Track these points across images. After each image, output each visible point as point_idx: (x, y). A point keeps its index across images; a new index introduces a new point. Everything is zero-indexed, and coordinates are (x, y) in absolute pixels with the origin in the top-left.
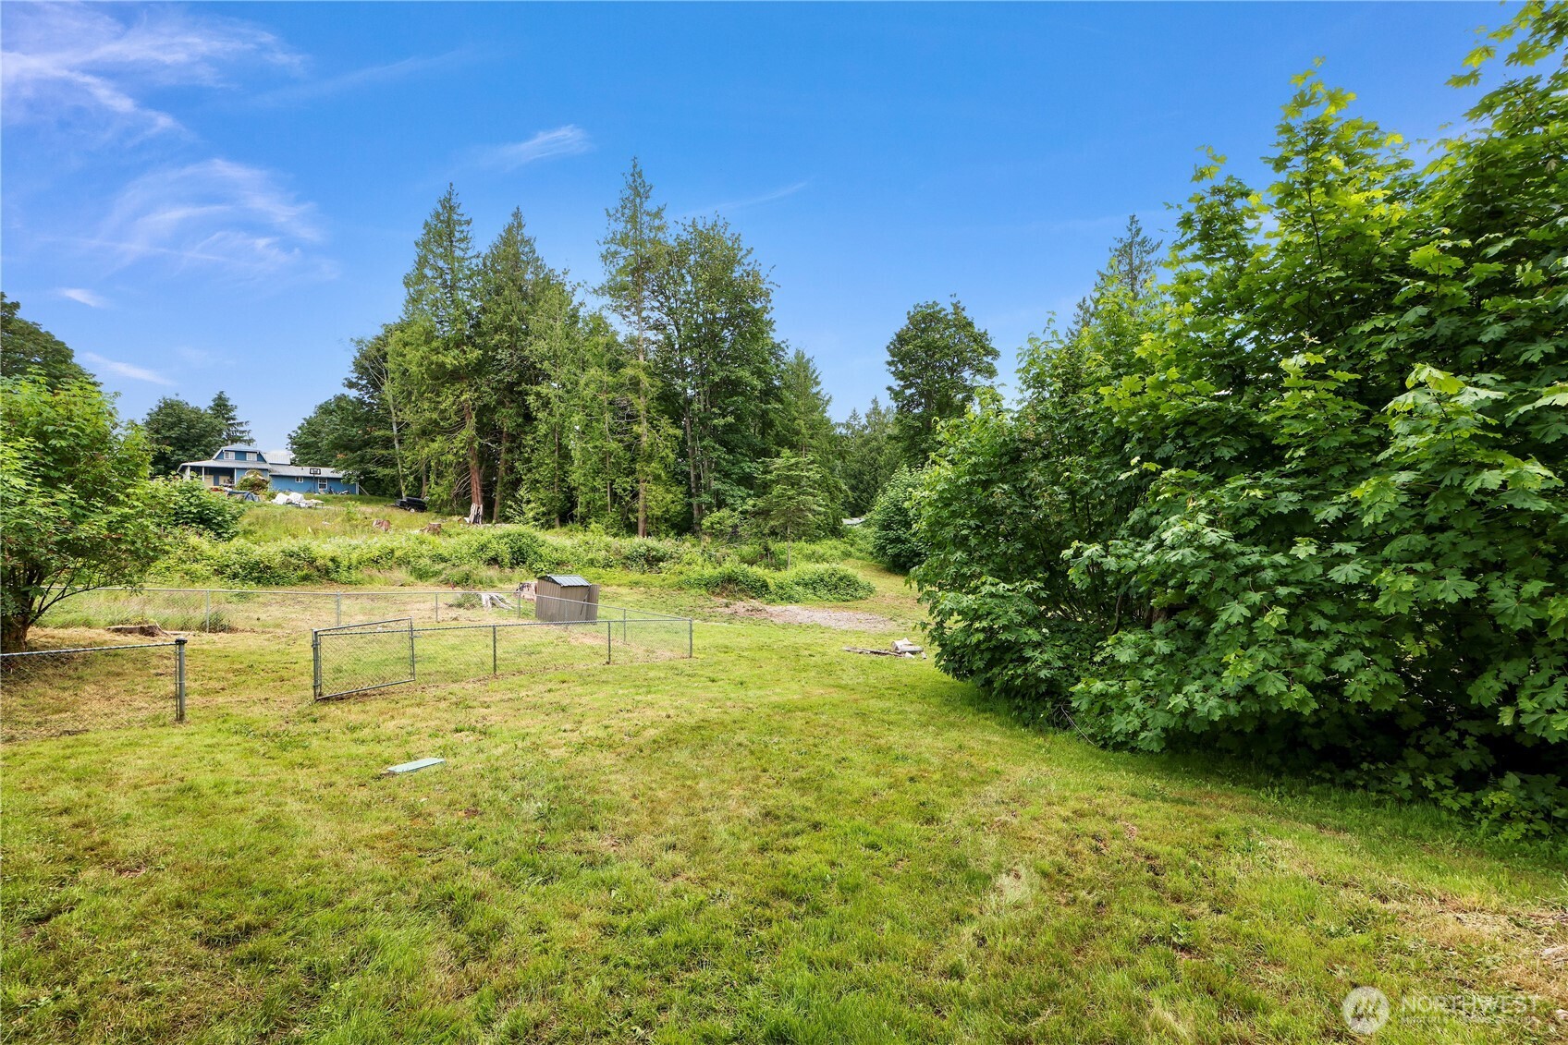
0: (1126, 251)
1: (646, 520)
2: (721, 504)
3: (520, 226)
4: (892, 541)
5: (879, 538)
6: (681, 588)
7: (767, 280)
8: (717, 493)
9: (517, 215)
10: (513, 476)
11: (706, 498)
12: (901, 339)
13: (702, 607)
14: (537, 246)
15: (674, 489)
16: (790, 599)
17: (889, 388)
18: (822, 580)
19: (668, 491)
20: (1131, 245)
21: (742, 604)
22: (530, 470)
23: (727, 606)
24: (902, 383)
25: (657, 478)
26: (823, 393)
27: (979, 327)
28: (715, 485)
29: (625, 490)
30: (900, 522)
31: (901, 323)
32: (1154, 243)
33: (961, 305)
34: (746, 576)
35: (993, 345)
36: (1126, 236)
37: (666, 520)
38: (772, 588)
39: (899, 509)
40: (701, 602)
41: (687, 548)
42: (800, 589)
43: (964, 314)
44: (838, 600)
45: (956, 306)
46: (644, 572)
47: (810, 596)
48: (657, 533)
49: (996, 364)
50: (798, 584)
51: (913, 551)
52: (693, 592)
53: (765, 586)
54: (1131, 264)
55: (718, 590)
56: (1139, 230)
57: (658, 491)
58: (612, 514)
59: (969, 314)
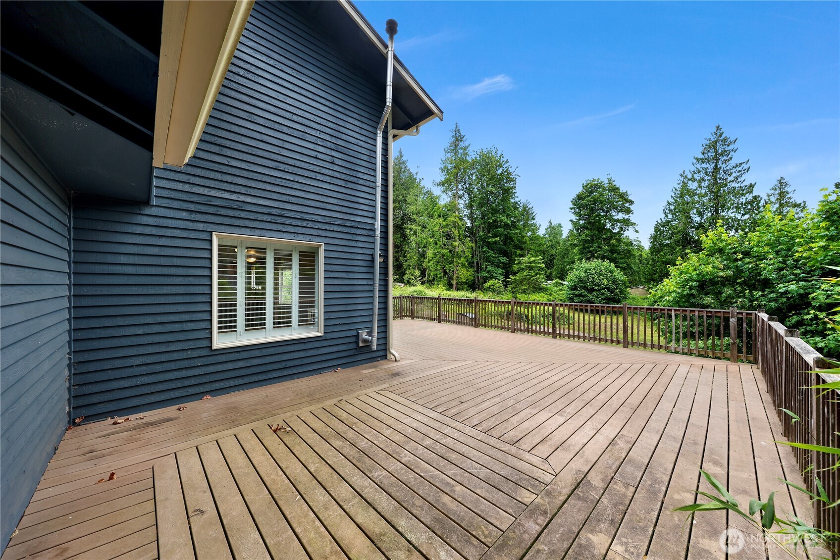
0: (713, 145)
1: (457, 284)
2: (492, 277)
3: (402, 156)
4: (577, 296)
5: (570, 294)
7: (514, 174)
8: (490, 272)
9: (400, 152)
10: (398, 263)
11: (484, 274)
12: (580, 197)
14: (407, 164)
15: (470, 270)
17: (571, 221)
19: (468, 271)
20: (716, 142)
22: (406, 261)
24: (578, 218)
25: (463, 265)
27: (622, 190)
28: (489, 268)
29: (450, 270)
30: (581, 287)
31: (579, 190)
32: (732, 139)
33: (613, 179)
35: (630, 198)
36: (713, 138)
37: (467, 283)
39: (581, 281)
43: (614, 183)
45: (610, 180)
48: (462, 289)
49: (632, 207)
54: (716, 153)
56: (722, 133)
57: (464, 270)
58: (445, 281)
59: (617, 184)
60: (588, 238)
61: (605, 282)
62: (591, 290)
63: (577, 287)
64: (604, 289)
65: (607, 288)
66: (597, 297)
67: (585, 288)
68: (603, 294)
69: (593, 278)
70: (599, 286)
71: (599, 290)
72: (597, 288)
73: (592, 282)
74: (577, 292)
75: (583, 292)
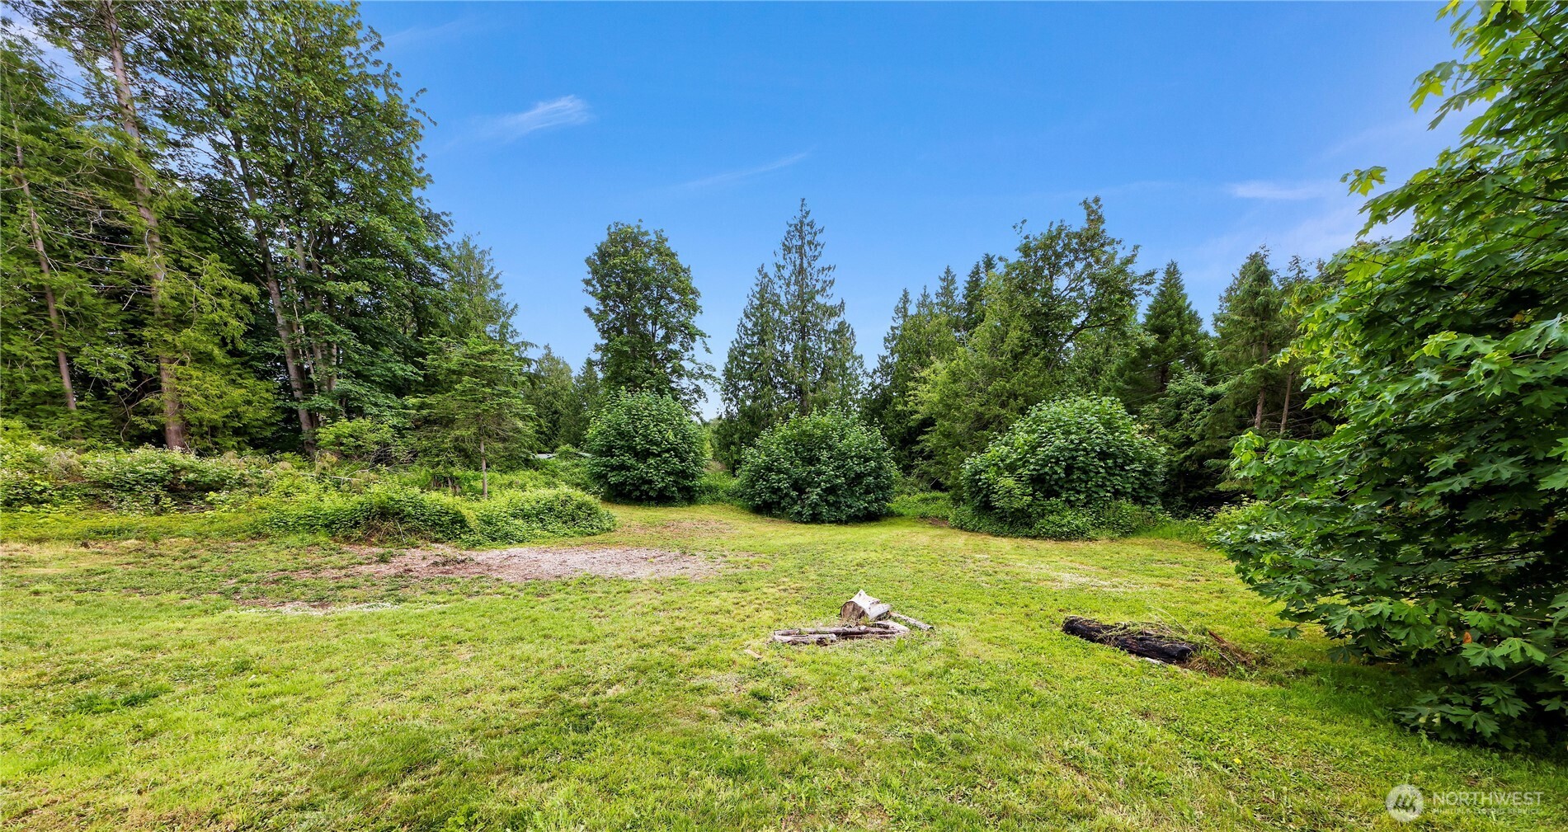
2: (353, 412)
4: (613, 468)
5: (597, 465)
6: (259, 535)
8: (343, 397)
11: (323, 401)
13: (315, 569)
15: (248, 382)
16: (508, 538)
17: (587, 310)
18: (550, 510)
19: (233, 384)
21: (418, 553)
23: (383, 559)
24: (602, 306)
26: (505, 299)
30: (622, 447)
33: (665, 235)
34: (421, 506)
37: (235, 430)
38: (473, 523)
40: (315, 558)
41: (284, 469)
42: (519, 522)
43: (668, 243)
44: (581, 534)
46: (162, 511)
47: (538, 532)
49: (699, 303)
50: (515, 516)
51: (642, 478)
52: (293, 540)
53: (459, 521)
55: (358, 533)
56: (808, 213)
57: (208, 380)
59: (672, 245)
60: (626, 348)
61: (670, 435)
62: (643, 455)
63: (612, 447)
64: (668, 451)
65: (674, 449)
66: (656, 468)
67: (631, 449)
68: (666, 462)
69: (646, 427)
70: (658, 444)
71: (659, 455)
72: (655, 449)
73: (645, 437)
74: (613, 461)
75: (629, 460)
